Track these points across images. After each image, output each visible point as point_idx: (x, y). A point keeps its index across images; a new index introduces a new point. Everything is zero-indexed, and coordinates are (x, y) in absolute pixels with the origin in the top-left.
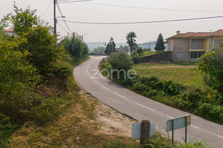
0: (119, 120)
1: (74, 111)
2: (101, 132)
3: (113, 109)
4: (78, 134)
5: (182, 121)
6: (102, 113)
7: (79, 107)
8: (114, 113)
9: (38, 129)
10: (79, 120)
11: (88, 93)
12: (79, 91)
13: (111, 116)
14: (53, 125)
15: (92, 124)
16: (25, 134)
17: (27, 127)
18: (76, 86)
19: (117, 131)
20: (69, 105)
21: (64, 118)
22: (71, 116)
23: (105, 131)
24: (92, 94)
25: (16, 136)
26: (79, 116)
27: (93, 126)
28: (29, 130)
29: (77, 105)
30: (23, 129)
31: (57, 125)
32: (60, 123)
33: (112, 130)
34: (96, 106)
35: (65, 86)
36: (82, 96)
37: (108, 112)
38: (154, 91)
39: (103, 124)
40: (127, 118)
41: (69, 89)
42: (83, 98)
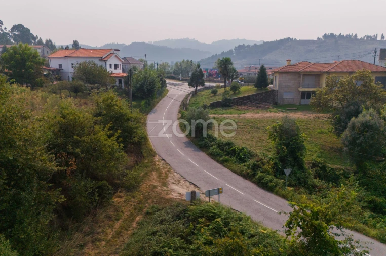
0: (185, 187)
1: (151, 179)
2: (171, 196)
3: (184, 178)
4: (155, 198)
5: (217, 191)
6: (173, 181)
7: (154, 175)
8: (184, 181)
9: (128, 194)
10: (155, 187)
11: (163, 160)
12: (154, 156)
13: (180, 184)
14: (137, 191)
15: (165, 190)
16: (120, 197)
17: (120, 192)
18: (151, 150)
19: (183, 195)
20: (146, 174)
21: (144, 186)
22: (149, 183)
23: (174, 195)
24: (167, 161)
25: (115, 198)
26: (155, 184)
27: (166, 192)
28: (122, 194)
29: (154, 173)
30: (118, 194)
31: (139, 191)
32: (142, 189)
33: (179, 195)
34: (170, 174)
35: (142, 153)
36: (157, 163)
37: (178, 180)
38: (226, 158)
39: (173, 190)
40: (192, 186)
41: (145, 155)
42: (158, 165)
